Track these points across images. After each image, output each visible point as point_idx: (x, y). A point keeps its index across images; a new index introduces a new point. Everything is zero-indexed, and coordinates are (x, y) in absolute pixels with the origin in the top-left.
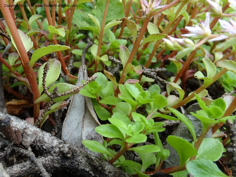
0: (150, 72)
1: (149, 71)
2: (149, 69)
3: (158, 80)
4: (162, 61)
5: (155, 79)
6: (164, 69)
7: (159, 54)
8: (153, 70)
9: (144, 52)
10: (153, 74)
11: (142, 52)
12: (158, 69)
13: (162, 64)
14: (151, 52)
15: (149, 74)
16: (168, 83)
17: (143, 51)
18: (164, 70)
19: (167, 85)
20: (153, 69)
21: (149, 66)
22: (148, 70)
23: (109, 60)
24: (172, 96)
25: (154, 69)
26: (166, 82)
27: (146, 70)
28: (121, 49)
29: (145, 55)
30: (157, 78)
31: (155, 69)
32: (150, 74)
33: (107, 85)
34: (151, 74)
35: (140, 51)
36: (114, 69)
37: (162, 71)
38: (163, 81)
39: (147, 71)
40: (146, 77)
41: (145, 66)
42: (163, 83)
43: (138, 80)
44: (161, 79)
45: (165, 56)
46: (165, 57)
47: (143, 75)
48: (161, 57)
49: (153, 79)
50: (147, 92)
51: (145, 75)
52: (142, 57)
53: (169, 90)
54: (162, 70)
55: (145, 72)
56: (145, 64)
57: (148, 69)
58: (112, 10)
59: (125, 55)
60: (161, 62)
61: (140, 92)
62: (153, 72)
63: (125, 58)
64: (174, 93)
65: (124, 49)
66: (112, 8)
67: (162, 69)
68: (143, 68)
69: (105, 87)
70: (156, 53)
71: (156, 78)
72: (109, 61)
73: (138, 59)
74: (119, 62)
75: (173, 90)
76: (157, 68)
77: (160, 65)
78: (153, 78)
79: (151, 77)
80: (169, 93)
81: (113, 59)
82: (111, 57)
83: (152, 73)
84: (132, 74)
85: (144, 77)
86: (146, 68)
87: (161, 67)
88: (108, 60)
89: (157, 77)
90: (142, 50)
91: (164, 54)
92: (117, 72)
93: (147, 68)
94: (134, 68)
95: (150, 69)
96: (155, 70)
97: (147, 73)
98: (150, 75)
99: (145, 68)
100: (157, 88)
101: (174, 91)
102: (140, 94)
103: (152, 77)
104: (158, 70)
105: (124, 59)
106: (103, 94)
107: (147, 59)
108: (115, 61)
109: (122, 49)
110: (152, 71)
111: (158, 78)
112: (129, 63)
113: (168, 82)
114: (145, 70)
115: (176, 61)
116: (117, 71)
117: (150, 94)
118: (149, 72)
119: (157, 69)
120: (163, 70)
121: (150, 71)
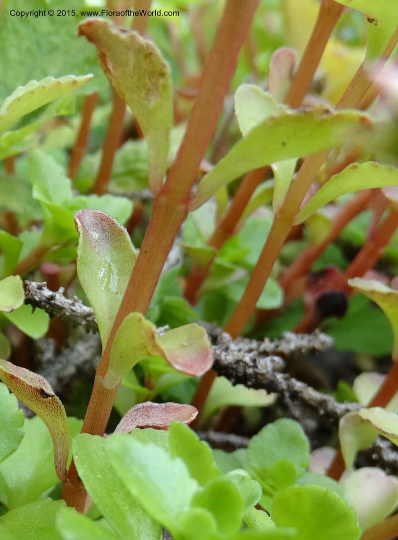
0: (254, 361)
1: (250, 351)
2: (247, 340)
3: (295, 395)
4: (309, 298)
5: (281, 392)
6: (323, 340)
7: (290, 271)
8: (267, 345)
9: (222, 260)
10: (270, 367)
11: (211, 262)
12: (293, 341)
13: (309, 317)
14: (253, 259)
15: (250, 371)
16: (348, 411)
17: (214, 256)
18: (323, 343)
19: (342, 422)
20: (267, 340)
21: (247, 327)
22: (241, 346)
23: (27, 301)
24: (365, 471)
25: (272, 341)
26: (340, 407)
27: (233, 346)
28: (86, 231)
29: (225, 271)
30: (290, 388)
31: (281, 338)
32: (255, 366)
33: (19, 439)
34: (261, 369)
35: (201, 250)
36: (73, 349)
37: (313, 351)
38: (323, 403)
39: (240, 355)
40: (234, 384)
41: (226, 330)
42: (322, 412)
43: (191, 408)
44: (311, 394)
45: (325, 273)
46: (321, 282)
47: (220, 375)
48: (301, 283)
49: (269, 393)
50: (243, 479)
51: (229, 377)
52: (210, 284)
53: (350, 444)
54: (311, 345)
55: (228, 358)
56: (226, 321)
57: (245, 345)
58: (53, 49)
59: (110, 271)
60: (304, 308)
61: (201, 484)
62: (268, 360)
63: (114, 287)
64: (374, 456)
65: (104, 230)
66: (54, 39)
67: (311, 337)
68: (214, 340)
69: (14, 451)
70: (276, 267)
71: (284, 385)
72: (30, 307)
73: (191, 296)
74: (87, 309)
75: (370, 446)
76: (289, 335)
77: (299, 319)
78: (271, 387)
79: (256, 382)
80: (349, 458)
81: (52, 298)
82: (40, 288)
83: (266, 365)
84: (160, 374)
85: (221, 384)
86: (234, 337)
87: (308, 329)
88: (21, 302)
89: (293, 381)
90: (210, 249)
91: (317, 267)
92: (87, 367)
93: (239, 339)
94: (158, 341)
95: (254, 344)
96: (280, 349)
97: (238, 362)
98: (256, 374)
99: (226, 336)
100: (293, 440)
101: (376, 449)
102: (198, 500)
103: (265, 382)
104: (292, 346)
105: (108, 289)
106: (11, 485)
107: (237, 294)
108: (61, 309)
109: (96, 235)
110: (265, 354)
111: (298, 385)
112: (134, 309)
113: (350, 406)
114: (227, 349)
115: (389, 295)
116: (86, 362)
117: (257, 487)
118: (247, 358)
119: (288, 342)
120: (317, 345)
121: (251, 355)
